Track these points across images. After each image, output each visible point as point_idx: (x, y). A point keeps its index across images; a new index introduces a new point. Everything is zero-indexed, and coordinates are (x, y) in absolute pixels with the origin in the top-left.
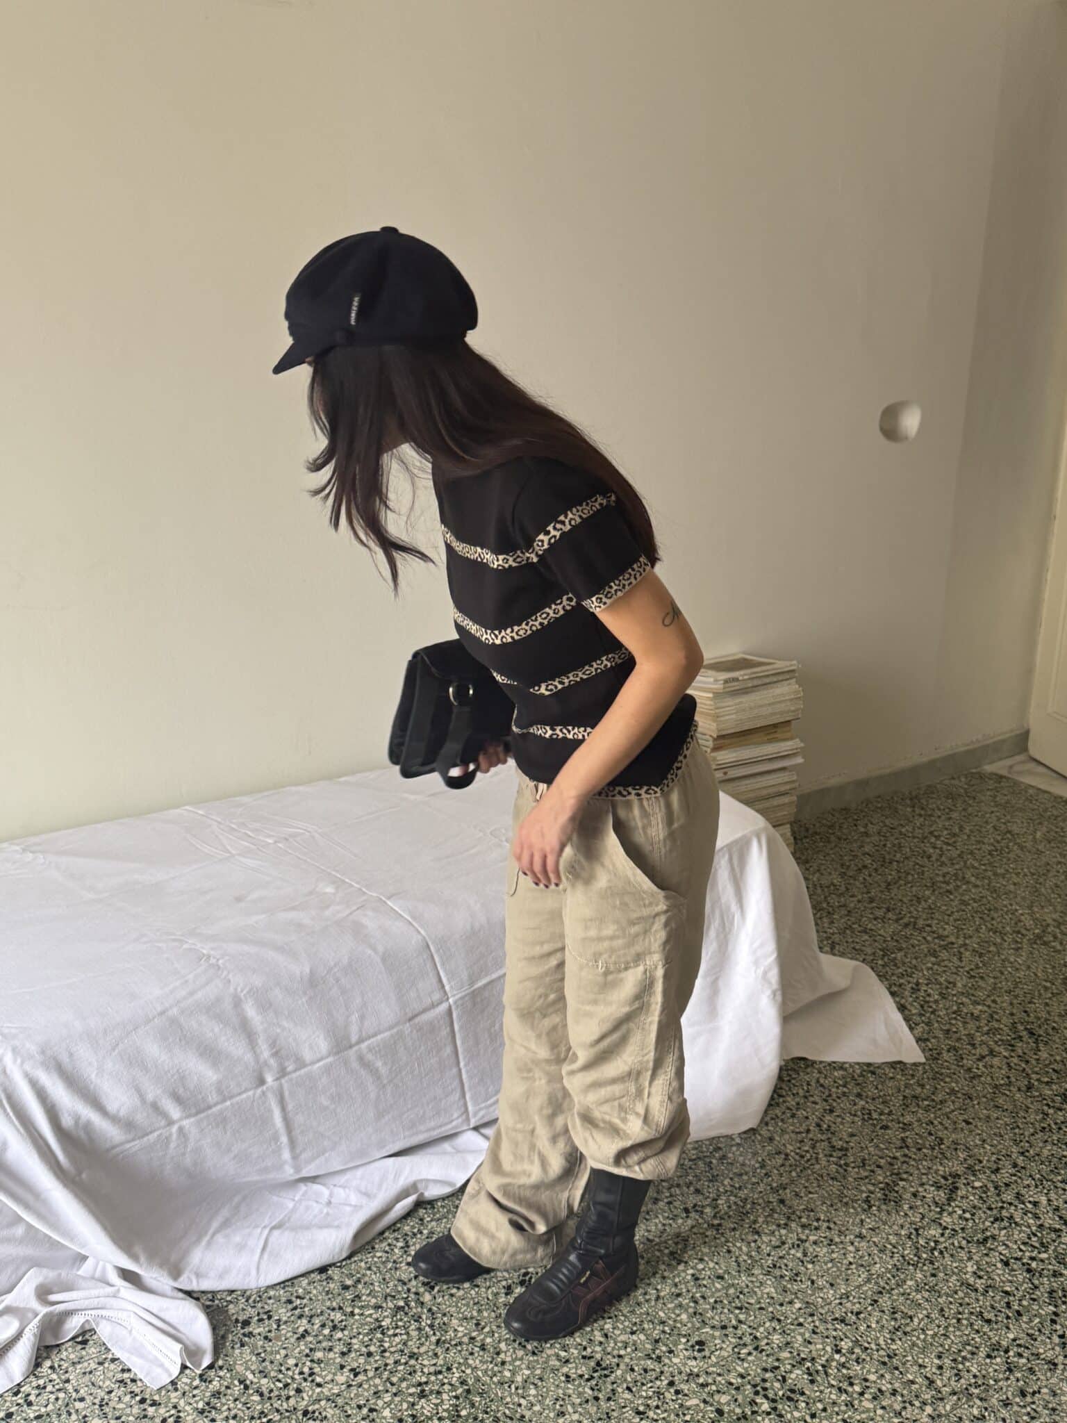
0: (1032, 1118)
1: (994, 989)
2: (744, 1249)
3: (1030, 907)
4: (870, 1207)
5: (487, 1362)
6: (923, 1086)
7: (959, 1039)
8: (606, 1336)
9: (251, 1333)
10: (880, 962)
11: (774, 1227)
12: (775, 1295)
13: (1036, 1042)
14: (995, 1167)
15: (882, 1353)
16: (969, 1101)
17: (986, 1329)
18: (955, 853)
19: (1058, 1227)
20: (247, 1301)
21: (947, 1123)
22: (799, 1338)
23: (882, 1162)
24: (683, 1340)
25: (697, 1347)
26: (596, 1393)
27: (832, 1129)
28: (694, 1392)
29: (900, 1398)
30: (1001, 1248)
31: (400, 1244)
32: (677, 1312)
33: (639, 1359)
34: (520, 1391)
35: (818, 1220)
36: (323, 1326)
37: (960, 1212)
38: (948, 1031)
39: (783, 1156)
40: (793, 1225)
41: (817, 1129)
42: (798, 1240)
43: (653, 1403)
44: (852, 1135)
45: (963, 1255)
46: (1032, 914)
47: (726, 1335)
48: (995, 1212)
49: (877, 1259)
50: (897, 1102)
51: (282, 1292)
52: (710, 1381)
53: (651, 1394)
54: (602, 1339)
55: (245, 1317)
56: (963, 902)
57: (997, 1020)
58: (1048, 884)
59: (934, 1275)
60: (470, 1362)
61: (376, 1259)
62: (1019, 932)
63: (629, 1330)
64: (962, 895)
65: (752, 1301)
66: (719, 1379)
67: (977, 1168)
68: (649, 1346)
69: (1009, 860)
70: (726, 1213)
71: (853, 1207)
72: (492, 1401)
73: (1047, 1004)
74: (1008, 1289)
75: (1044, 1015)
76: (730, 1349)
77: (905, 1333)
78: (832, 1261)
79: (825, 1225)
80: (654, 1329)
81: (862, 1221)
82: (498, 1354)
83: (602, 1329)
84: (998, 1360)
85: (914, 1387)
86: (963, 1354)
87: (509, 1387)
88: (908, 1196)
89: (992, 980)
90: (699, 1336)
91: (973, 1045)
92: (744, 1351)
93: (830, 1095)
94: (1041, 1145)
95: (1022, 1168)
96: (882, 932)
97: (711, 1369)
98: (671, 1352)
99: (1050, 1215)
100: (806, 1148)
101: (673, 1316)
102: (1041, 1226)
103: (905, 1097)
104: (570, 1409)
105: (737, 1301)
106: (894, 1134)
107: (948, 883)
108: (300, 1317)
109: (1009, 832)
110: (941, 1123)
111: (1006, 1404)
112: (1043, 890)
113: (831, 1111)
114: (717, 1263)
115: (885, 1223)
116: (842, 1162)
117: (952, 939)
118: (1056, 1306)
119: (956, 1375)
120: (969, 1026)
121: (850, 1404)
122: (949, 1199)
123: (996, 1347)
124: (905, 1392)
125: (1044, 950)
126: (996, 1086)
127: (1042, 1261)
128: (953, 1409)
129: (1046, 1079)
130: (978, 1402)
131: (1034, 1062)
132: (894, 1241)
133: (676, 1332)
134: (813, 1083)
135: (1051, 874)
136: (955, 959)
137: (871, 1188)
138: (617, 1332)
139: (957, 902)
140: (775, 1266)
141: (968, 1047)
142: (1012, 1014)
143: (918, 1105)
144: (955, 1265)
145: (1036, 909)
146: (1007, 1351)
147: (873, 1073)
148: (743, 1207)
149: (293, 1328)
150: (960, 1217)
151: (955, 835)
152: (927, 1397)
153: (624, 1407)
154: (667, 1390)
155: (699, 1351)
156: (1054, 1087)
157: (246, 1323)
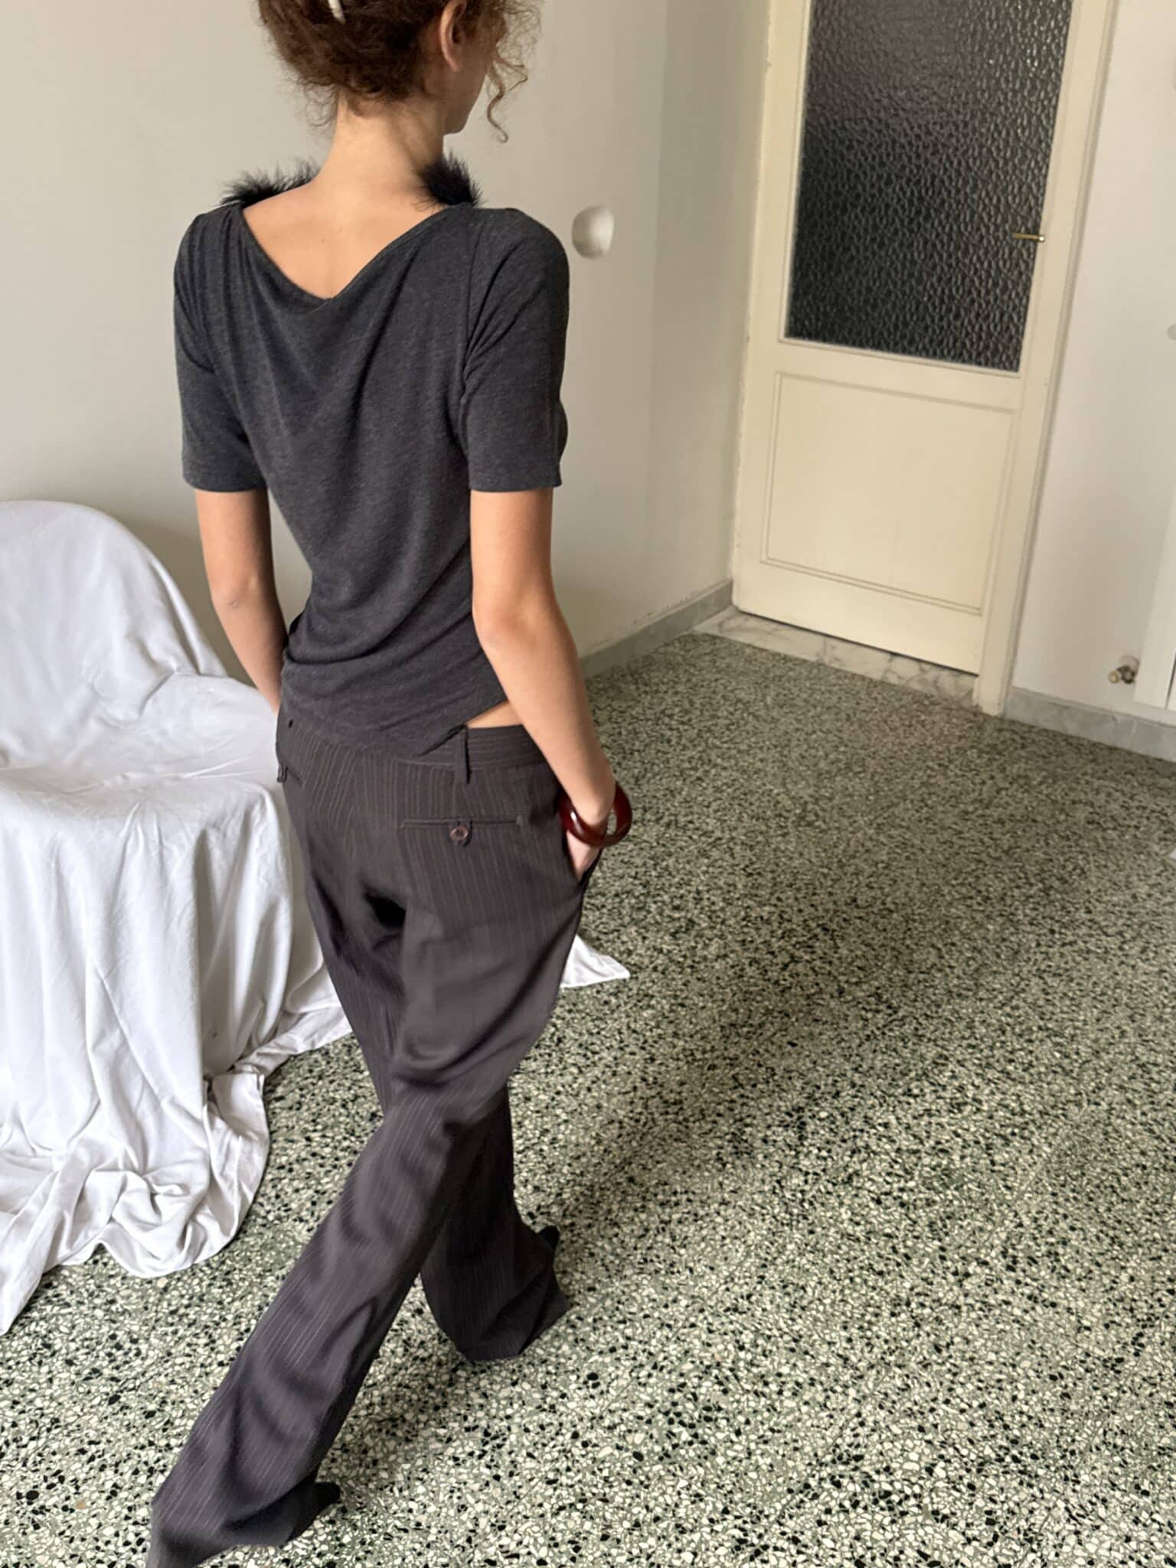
0: (853, 1027)
1: (775, 885)
2: (607, 1247)
3: (784, 785)
4: (724, 1165)
5: (355, 1466)
6: (736, 1011)
7: (757, 949)
8: (485, 1395)
9: (42, 1507)
10: (654, 873)
11: (631, 1213)
12: (655, 1296)
13: (832, 939)
14: (834, 1091)
15: (787, 1338)
16: (786, 1019)
17: (881, 1283)
18: (693, 733)
19: (915, 1147)
20: (24, 1465)
21: (773, 1049)
22: (696, 1342)
23: (721, 1108)
24: (573, 1377)
25: (591, 1383)
26: (494, 1471)
27: (660, 1081)
28: (604, 1440)
29: (819, 1388)
30: (868, 1185)
31: (203, 1340)
32: (556, 1344)
33: (530, 1414)
34: (406, 1493)
35: (675, 1193)
36: (136, 1472)
37: (815, 1151)
38: (744, 941)
39: (617, 1125)
40: (651, 1205)
41: (643, 1084)
42: (662, 1222)
43: (562, 1465)
44: (682, 1084)
45: (833, 1201)
46: (787, 792)
47: (618, 1359)
48: (850, 1144)
49: (749, 1227)
50: (715, 1034)
51: (68, 1440)
52: (617, 1420)
53: (556, 1455)
54: (482, 1401)
55: (29, 1488)
56: (718, 790)
57: (789, 921)
58: (794, 755)
59: (811, 1232)
60: (335, 1471)
61: (177, 1368)
62: (780, 815)
63: (509, 1381)
64: (714, 780)
65: (634, 1309)
66: (625, 1415)
67: (817, 1095)
68: (537, 1396)
69: (748, 732)
70: (576, 1208)
71: (707, 1170)
72: (376, 1514)
73: (830, 894)
74: (888, 1231)
75: (831, 906)
76: (626, 1375)
77: (803, 1308)
78: (703, 1239)
79: (684, 1197)
80: (537, 1371)
81: (721, 1184)
82: (365, 1452)
83: (478, 1389)
84: (903, 1316)
85: (831, 1370)
86: (867, 1318)
87: (391, 1491)
88: (758, 1144)
89: (770, 876)
90: (589, 1368)
91: (772, 953)
92: (643, 1373)
93: (645, 1042)
94: (871, 1056)
95: (862, 1086)
96: (645, 837)
97: (613, 1406)
98: (563, 1396)
99: (904, 1135)
100: (639, 1110)
101: (553, 1350)
102: (898, 1150)
103: (722, 1027)
104: (472, 1500)
105: (617, 1313)
106: (723, 1073)
107: (696, 769)
108: (102, 1468)
109: (739, 701)
110: (767, 1051)
111: (925, 1365)
112: (790, 763)
113: (653, 1060)
114: (583, 1273)
115: (745, 1182)
116: (681, 1118)
117: (718, 834)
118: (940, 1240)
119: (868, 1344)
120: (763, 932)
121: (771, 1408)
122: (801, 1138)
123: (896, 1302)
124: (823, 1379)
125: (810, 831)
126: (808, 997)
127: (912, 1190)
128: (876, 1385)
129: (854, 980)
130: (897, 1370)
131: (836, 962)
132: (760, 1201)
133: (562, 1370)
134: (624, 1030)
135: (794, 743)
136: (727, 857)
137: (719, 1142)
138: (496, 1387)
139: (710, 791)
140: (645, 1260)
141: (769, 956)
142: (800, 911)
143: (738, 1034)
144: (829, 1214)
145: (789, 787)
146: (908, 1304)
147: (683, 1005)
148: (592, 1196)
149: (98, 1486)
150: (818, 1157)
151: (687, 712)
152: (847, 1377)
153: (531, 1480)
154: (573, 1444)
155: (595, 1386)
156: (865, 987)
157: (32, 1495)
